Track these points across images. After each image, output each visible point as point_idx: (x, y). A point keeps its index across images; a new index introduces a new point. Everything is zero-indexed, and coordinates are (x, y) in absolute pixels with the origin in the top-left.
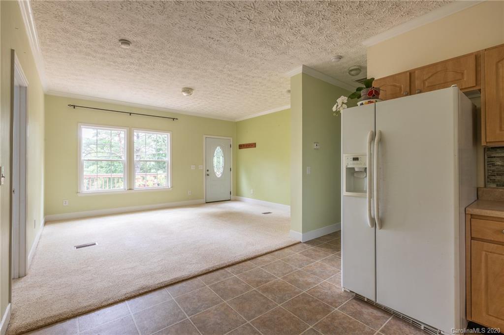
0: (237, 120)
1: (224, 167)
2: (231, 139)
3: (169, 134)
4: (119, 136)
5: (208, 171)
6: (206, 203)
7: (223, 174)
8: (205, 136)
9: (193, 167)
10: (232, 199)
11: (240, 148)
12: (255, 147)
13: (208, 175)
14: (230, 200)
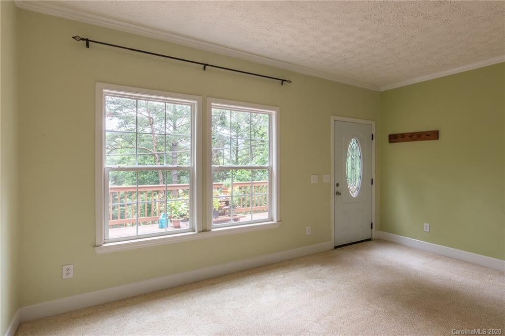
0: (382, 89)
1: (363, 178)
2: (373, 123)
3: (274, 113)
4: (152, 127)
5: (338, 185)
6: (336, 247)
7: (362, 190)
8: (333, 118)
9: (314, 179)
10: (373, 238)
11: (390, 142)
12: (438, 139)
13: (338, 193)
14: (369, 240)
